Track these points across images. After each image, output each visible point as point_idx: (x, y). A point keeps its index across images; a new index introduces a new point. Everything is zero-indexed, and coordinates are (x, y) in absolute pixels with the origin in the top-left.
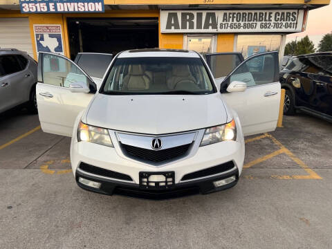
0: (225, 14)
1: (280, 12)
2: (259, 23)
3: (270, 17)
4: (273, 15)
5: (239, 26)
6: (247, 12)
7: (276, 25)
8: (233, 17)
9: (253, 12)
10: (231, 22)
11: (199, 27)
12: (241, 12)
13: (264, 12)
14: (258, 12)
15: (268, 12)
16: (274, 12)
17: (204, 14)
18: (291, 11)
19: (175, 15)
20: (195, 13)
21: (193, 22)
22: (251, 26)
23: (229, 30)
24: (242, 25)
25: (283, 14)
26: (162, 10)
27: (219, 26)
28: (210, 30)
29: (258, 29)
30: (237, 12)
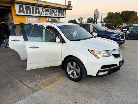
0: (42, 9)
1: (59, 10)
2: (54, 13)
3: (56, 12)
4: (57, 11)
5: (48, 14)
6: (50, 9)
7: (58, 15)
8: (45, 11)
9: (51, 9)
10: (45, 12)
11: (33, 13)
12: (48, 9)
13: (54, 9)
14: (53, 9)
15: (56, 10)
16: (57, 10)
17: (35, 8)
18: (62, 10)
19: (22, 7)
20: (31, 7)
21: (31, 11)
22: (51, 14)
23: (44, 15)
24: (49, 14)
25: (60, 11)
26: (16, 3)
27: (41, 13)
28: (38, 15)
29: (53, 16)
30: (46, 8)
